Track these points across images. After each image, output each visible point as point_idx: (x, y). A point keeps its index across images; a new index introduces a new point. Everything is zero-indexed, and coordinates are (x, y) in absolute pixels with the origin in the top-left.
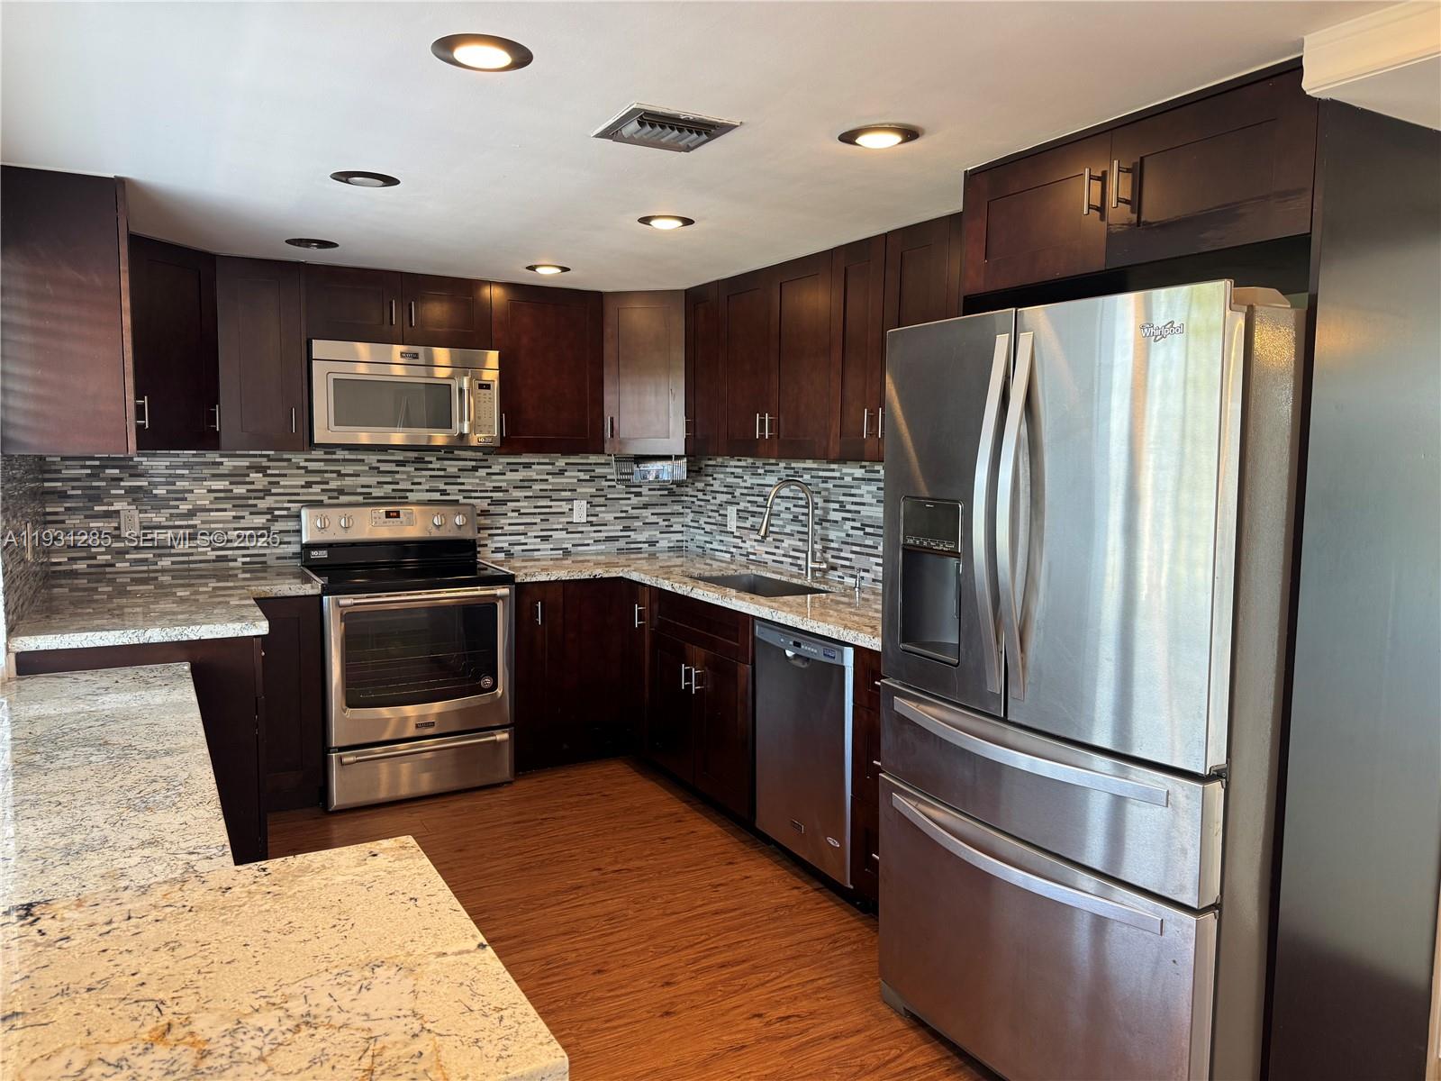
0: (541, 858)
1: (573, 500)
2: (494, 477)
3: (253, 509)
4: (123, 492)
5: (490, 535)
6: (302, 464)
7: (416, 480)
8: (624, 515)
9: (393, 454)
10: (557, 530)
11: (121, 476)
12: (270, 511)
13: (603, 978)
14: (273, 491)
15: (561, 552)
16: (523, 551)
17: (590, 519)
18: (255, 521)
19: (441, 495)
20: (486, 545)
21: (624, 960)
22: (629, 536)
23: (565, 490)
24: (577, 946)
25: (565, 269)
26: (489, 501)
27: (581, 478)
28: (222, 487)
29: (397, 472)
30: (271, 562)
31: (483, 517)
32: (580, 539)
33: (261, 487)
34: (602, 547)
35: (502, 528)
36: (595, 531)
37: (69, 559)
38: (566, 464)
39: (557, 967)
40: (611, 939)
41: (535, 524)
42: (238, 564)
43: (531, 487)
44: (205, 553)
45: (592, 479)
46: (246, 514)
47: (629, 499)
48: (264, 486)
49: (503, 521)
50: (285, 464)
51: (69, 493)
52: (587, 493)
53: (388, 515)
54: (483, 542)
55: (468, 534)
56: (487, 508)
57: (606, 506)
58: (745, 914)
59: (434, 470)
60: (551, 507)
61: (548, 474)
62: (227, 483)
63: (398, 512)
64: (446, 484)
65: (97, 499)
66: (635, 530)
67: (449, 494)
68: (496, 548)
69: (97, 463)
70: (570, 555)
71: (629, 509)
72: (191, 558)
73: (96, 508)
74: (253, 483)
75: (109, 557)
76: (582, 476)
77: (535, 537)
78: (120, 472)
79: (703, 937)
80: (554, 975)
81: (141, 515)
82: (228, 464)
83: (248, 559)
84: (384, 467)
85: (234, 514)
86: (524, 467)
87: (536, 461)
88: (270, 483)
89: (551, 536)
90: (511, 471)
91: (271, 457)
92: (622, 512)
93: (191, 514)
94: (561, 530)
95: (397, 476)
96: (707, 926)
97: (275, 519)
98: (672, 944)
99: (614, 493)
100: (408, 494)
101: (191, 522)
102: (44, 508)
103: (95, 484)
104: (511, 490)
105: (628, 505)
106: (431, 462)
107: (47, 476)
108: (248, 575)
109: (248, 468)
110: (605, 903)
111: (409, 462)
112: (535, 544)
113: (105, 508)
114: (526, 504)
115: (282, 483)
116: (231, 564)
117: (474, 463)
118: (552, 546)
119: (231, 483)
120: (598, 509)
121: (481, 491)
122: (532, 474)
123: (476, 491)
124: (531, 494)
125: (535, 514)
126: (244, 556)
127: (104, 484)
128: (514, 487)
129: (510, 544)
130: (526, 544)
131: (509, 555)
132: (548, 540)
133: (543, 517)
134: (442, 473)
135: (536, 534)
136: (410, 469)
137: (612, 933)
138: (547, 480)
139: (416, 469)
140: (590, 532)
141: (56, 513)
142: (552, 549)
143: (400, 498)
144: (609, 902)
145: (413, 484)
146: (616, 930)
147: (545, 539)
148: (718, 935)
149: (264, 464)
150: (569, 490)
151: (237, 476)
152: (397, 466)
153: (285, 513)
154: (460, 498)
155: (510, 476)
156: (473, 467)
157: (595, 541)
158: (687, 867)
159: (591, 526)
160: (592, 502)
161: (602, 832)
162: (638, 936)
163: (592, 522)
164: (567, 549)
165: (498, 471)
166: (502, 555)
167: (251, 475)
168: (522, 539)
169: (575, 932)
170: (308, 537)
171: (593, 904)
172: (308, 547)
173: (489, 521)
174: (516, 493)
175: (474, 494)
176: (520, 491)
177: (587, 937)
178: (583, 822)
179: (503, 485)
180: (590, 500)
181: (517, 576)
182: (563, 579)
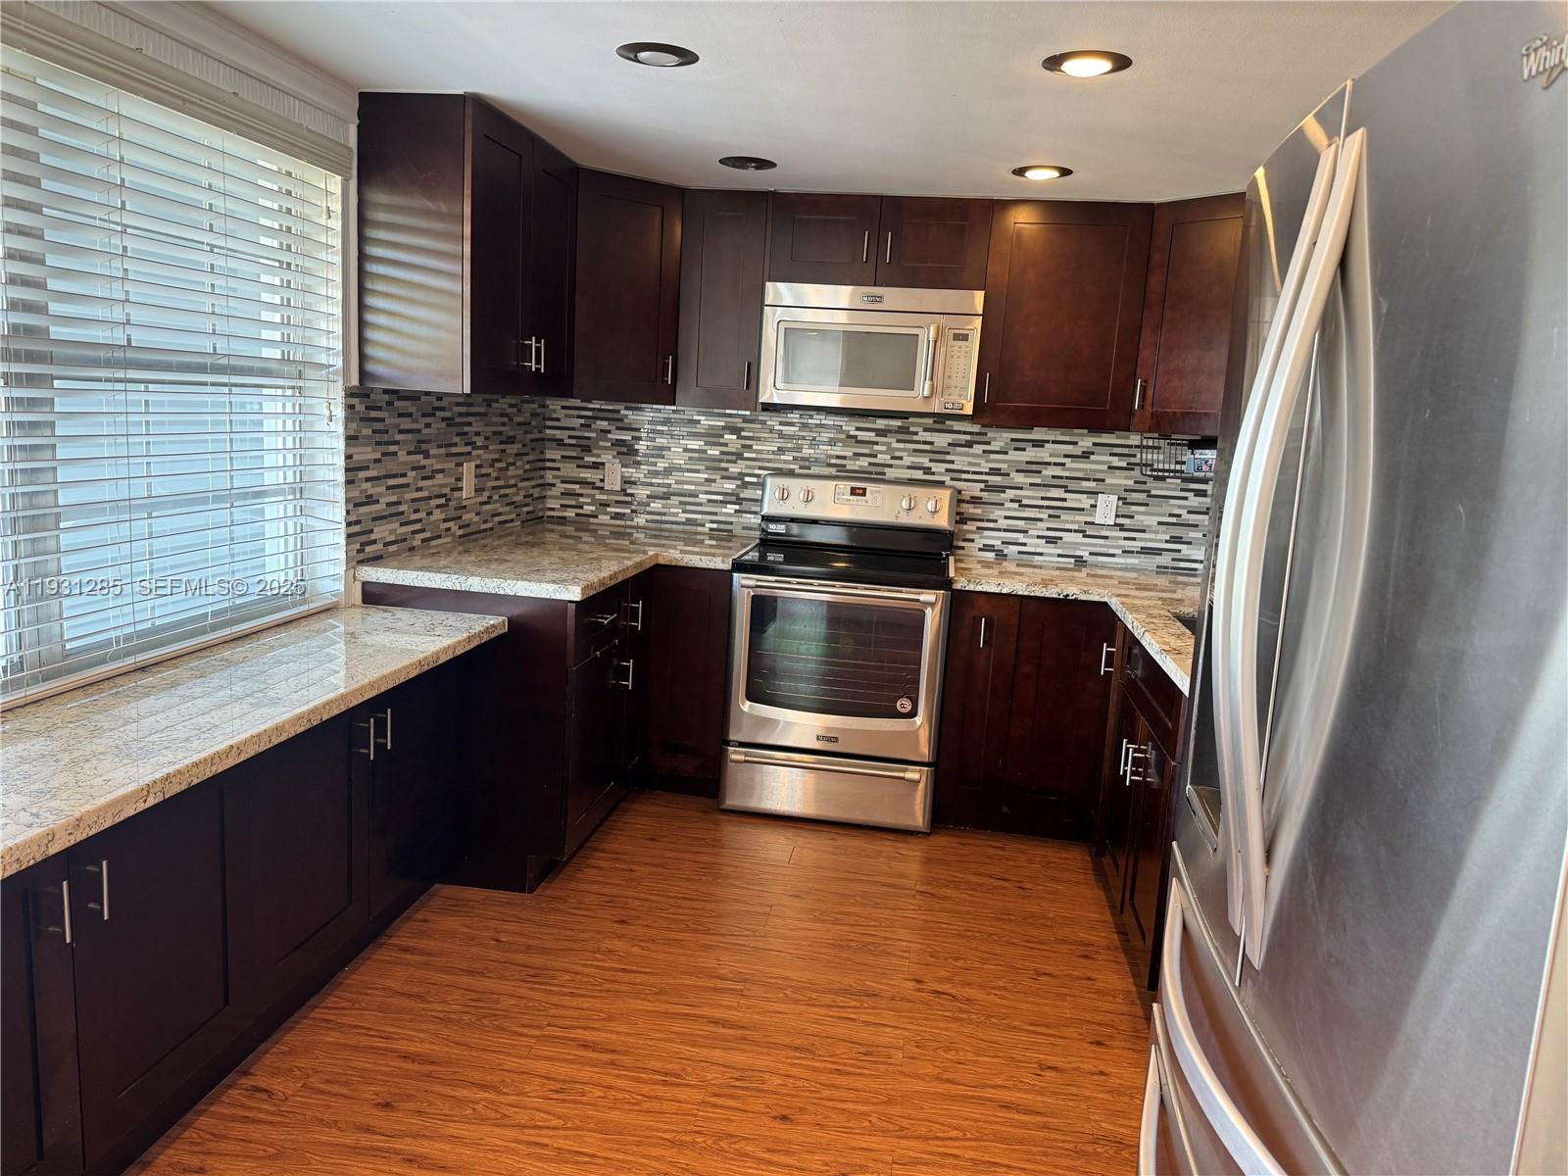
0: (869, 939)
1: (1097, 493)
2: (993, 456)
3: (724, 473)
4: (609, 444)
5: (978, 528)
6: (777, 428)
7: (897, 454)
8: (1174, 520)
9: (872, 422)
10: (1070, 531)
11: (608, 428)
12: (741, 476)
13: (780, 1130)
14: (746, 455)
15: (1072, 560)
16: (1019, 553)
17: (1120, 521)
18: (725, 486)
19: (925, 473)
20: (972, 541)
21: (826, 1117)
22: (1179, 551)
23: (1088, 480)
24: (795, 1071)
25: (1065, 172)
26: (982, 485)
27: (1114, 465)
28: (697, 447)
29: (877, 443)
30: (737, 530)
31: (972, 506)
32: (1101, 546)
33: (734, 450)
34: (1133, 561)
35: (996, 521)
36: (1125, 539)
37: (562, 506)
38: (1094, 444)
39: (747, 1089)
40: (838, 1080)
41: (1041, 520)
42: (706, 530)
43: (1040, 472)
44: (676, 515)
45: (1130, 467)
46: (717, 477)
47: (1186, 498)
48: (737, 449)
49: (998, 513)
50: (759, 426)
51: (566, 441)
52: (1120, 485)
53: (854, 491)
54: (968, 536)
55: (942, 521)
56: (978, 494)
57: (1147, 505)
58: (1046, 1127)
59: (918, 442)
60: (1065, 500)
61: (1066, 456)
62: (702, 443)
63: (865, 490)
64: (931, 461)
65: (587, 449)
66: (1190, 543)
67: (933, 474)
68: (984, 545)
69: (590, 413)
70: (1085, 566)
71: (1183, 512)
72: (664, 518)
73: (586, 459)
74: (726, 445)
75: (593, 508)
76: (1116, 461)
77: (1039, 537)
78: (609, 424)
79: (954, 1133)
80: (732, 1097)
81: (624, 470)
82: (706, 422)
83: (715, 526)
84: (863, 435)
85: (706, 476)
86: (1033, 446)
87: (1051, 438)
88: (744, 446)
89: (1061, 538)
90: (1016, 449)
91: (748, 418)
92: (1170, 515)
93: (668, 472)
94: (1076, 531)
95: (876, 447)
96: (976, 1120)
97: (745, 485)
98: (905, 1123)
99: (1162, 489)
100: (886, 470)
101: (666, 481)
102: (542, 453)
103: (587, 434)
104: (1013, 474)
105: (1180, 507)
106: (916, 433)
107: (549, 423)
108: (714, 543)
109: (724, 428)
110: (881, 1029)
111: (890, 431)
112: (1036, 546)
113: (594, 459)
114: (1030, 493)
115: (754, 447)
116: (700, 529)
117: (968, 437)
118: (1060, 552)
119: (706, 444)
120: (1134, 508)
121: (974, 473)
122: (1042, 454)
123: (968, 472)
124: (1039, 481)
125: (1042, 507)
126: (712, 522)
127: (593, 435)
128: (1018, 471)
129: (1003, 543)
130: (1025, 544)
131: (1001, 555)
132: (1056, 543)
133: (1051, 512)
134: (928, 447)
135: (1041, 533)
136: (891, 440)
137: (849, 1073)
138: (1063, 464)
139: (898, 441)
140: (1119, 538)
141: (554, 461)
142: (1059, 556)
143: (877, 473)
144: (888, 1030)
145: (893, 458)
146: (859, 1071)
147: (1051, 541)
148: (977, 1139)
149: (739, 425)
150: (1094, 480)
151: (713, 436)
152: (877, 435)
153: (754, 480)
154: (946, 479)
155: (1013, 455)
156: (966, 441)
157: (1123, 552)
158: (1032, 1025)
159: (1120, 530)
160: (1126, 499)
161: (970, 934)
162: (876, 1092)
163: (1123, 525)
164: (1082, 557)
165: (998, 449)
166: (992, 555)
167: (726, 436)
168: (1020, 537)
169: (809, 1051)
170: (768, 508)
171: (867, 1024)
172: (767, 519)
173: (979, 511)
174: (1019, 479)
175: (964, 476)
176: (1025, 477)
177: (817, 1064)
178: (960, 912)
179: (1004, 466)
180: (1124, 495)
181: (956, 581)
182: (1020, 593)
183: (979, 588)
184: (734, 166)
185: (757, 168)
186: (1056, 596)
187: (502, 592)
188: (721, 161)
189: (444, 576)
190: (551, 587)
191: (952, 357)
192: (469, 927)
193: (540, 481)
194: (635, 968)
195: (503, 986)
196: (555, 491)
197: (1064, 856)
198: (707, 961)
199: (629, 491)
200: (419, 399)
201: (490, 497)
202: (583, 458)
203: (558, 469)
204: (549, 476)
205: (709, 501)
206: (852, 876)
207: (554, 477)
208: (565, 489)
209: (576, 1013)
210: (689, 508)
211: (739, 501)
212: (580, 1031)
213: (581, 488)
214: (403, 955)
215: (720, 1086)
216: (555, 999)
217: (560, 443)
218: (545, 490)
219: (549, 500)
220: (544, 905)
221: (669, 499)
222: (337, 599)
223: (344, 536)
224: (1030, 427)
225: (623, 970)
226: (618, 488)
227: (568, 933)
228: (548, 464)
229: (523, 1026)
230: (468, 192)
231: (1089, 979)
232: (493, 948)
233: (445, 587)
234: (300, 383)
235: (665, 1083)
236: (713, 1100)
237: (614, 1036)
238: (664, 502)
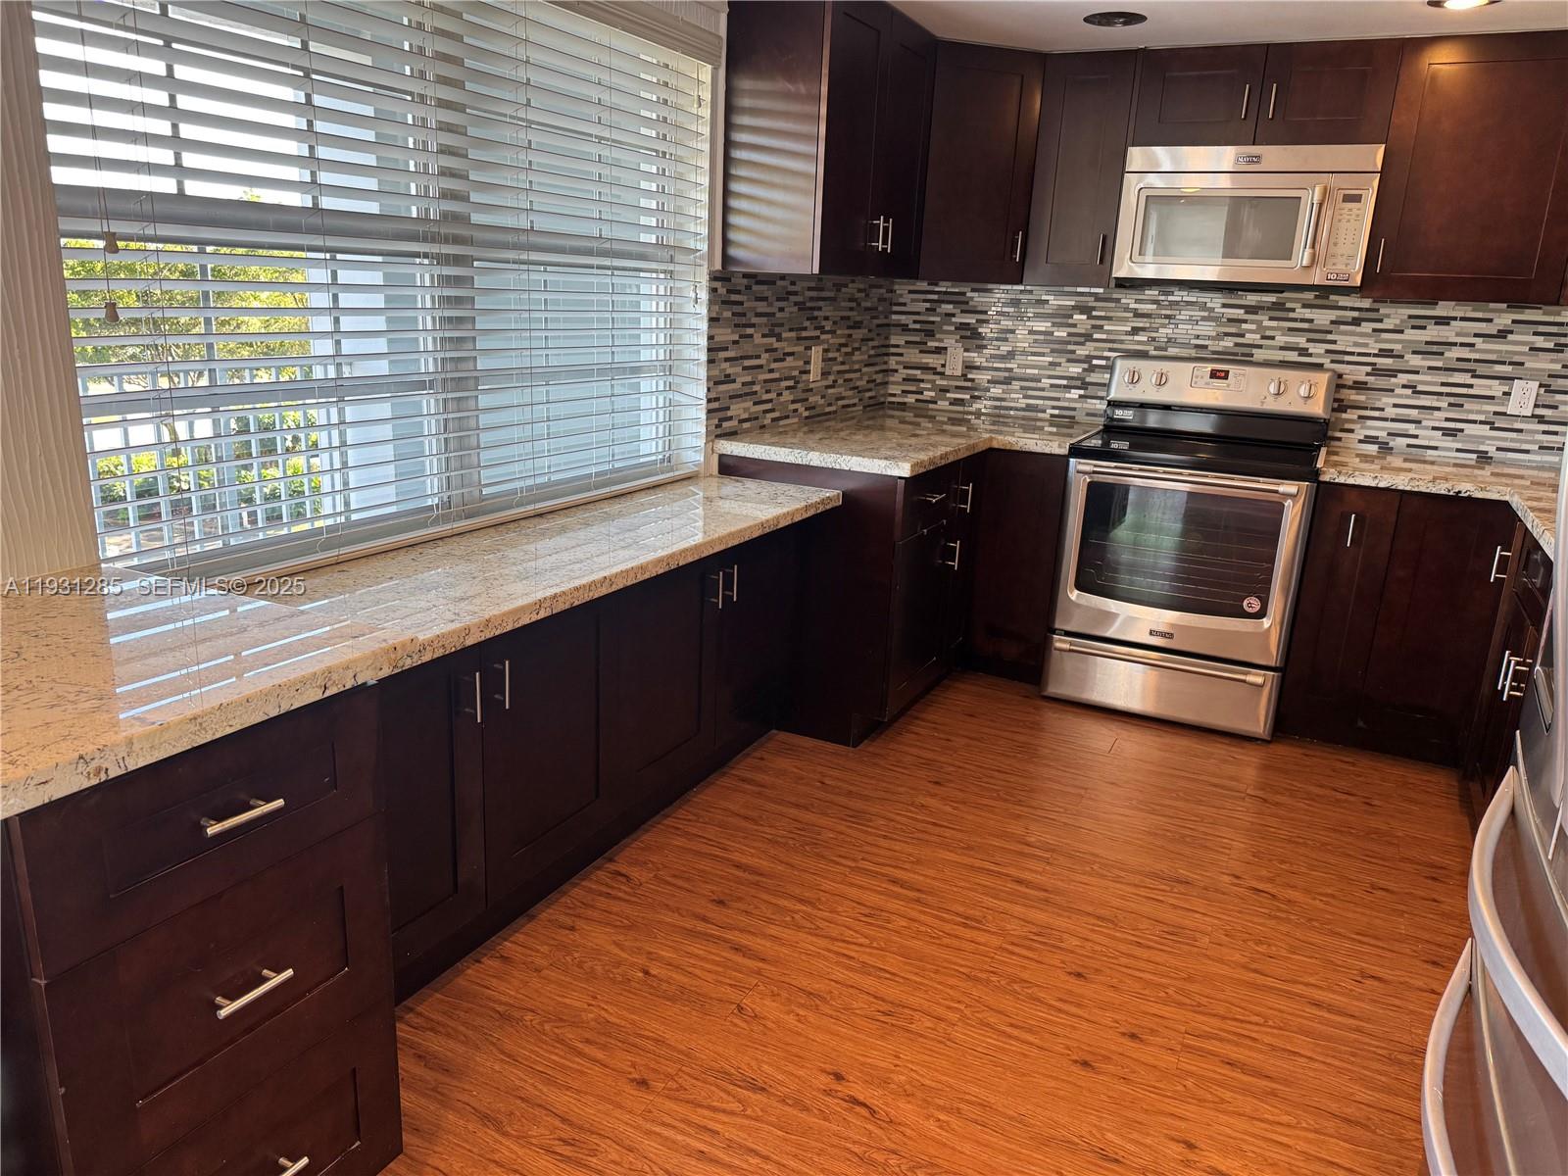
0: (1188, 832)
2: (1385, 336)
3: (1071, 356)
4: (953, 328)
5: (1360, 417)
6: (1132, 306)
7: (1268, 333)
9: (1241, 297)
10: (1473, 422)
11: (954, 311)
12: (1088, 359)
13: (1074, 984)
14: (1096, 336)
15: (1474, 456)
16: (1409, 446)
17: (1540, 411)
18: (1071, 369)
19: (1300, 355)
20: (1352, 431)
21: (1121, 981)
23: (1504, 363)
24: (1094, 937)
26: (1369, 369)
27: (1538, 345)
28: (1043, 329)
30: (1080, 417)
31: (1354, 391)
32: (1512, 440)
33: (1083, 331)
34: (1552, 458)
35: (1383, 410)
36: (1544, 432)
37: (903, 391)
38: (1514, 322)
39: (1045, 944)
40: (1138, 951)
41: (1438, 409)
42: (1046, 416)
43: (1442, 354)
44: (1016, 400)
46: (1063, 360)
48: (1086, 329)
49: (1386, 400)
50: (1113, 305)
51: (910, 327)
52: (1544, 370)
53: (1214, 375)
54: (1347, 426)
55: (1317, 408)
56: (1363, 378)
59: (1295, 320)
60: (1471, 386)
61: (1476, 335)
62: (1049, 324)
63: (1227, 372)
64: (1308, 341)
65: (930, 334)
67: (1310, 355)
68: (1366, 437)
69: (935, 297)
70: (1490, 464)
72: (1004, 404)
73: (930, 344)
74: (1074, 326)
75: (933, 394)
76: (1540, 342)
77: (1434, 428)
78: (954, 308)
79: (1255, 1019)
80: (1029, 948)
81: (966, 354)
82: (1054, 301)
83: (1056, 412)
84: (1230, 313)
85: (1051, 359)
86: (1436, 324)
87: (1460, 314)
88: (1094, 327)
89: (1462, 430)
90: (1413, 327)
91: (1100, 296)
93: (1011, 355)
94: (1481, 422)
95: (1244, 326)
97: (1092, 369)
98: (1204, 1001)
100: (1254, 351)
101: (1009, 366)
102: (887, 338)
103: (932, 319)
104: (1408, 357)
106: (1293, 310)
107: (895, 308)
108: (1054, 430)
109: (1074, 307)
110: (1190, 914)
111: (1262, 308)
112: (1430, 439)
113: (936, 344)
114: (1428, 378)
115: (1106, 328)
116: (1040, 415)
117: (1356, 314)
118: (1459, 446)
119: (1054, 324)
120: (1559, 397)
121: (1359, 354)
122: (1447, 333)
123: (1352, 354)
124: (1439, 364)
125: (1440, 394)
126: (1054, 408)
127: (938, 319)
128: (1414, 353)
129: (1389, 434)
130: (1416, 437)
131: (1385, 449)
132: (1456, 436)
133: (1452, 400)
134: (1305, 325)
135: (1437, 424)
136: (1263, 317)
137: (1149, 947)
138: (1472, 345)
139: (1271, 319)
140: (1537, 432)
141: (897, 346)
142: (1458, 450)
144: (1197, 916)
145: (1263, 338)
146: (1162, 947)
147: (1449, 433)
149: (1090, 304)
150: (1511, 363)
151: (1062, 317)
152: (1246, 313)
153: (1103, 363)
154: (1326, 361)
155: (1410, 335)
156: (1354, 318)
157: (1540, 448)
158: (1358, 934)
159: (1539, 422)
160: (1550, 386)
161: (1301, 841)
162: (1176, 969)
163: (1543, 416)
164: (1487, 452)
165: (1391, 327)
166: (1375, 447)
167: (1075, 317)
168: (1411, 428)
169: (1112, 922)
170: (1116, 393)
171: (1175, 907)
172: (1114, 404)
173: (1362, 398)
174: (1415, 361)
175: (1347, 358)
176: (1423, 359)
177: (1118, 934)
178: (1292, 819)
179: (1397, 347)
180: (1547, 381)
181: (1324, 473)
182: (1401, 488)
183: (1351, 481)
184: (1100, 24)
185: (1125, 24)
186: (1443, 492)
187: (838, 467)
188: (1086, 20)
189: (787, 450)
190: (883, 463)
191: (1340, 221)
192: (798, 768)
193: (884, 367)
194: (945, 824)
195: (823, 821)
196: (897, 377)
197: (1425, 778)
198: (1016, 829)
199: (970, 376)
200: (774, 283)
201: (835, 381)
202: (926, 343)
203: (901, 355)
204: (893, 362)
205: (1052, 386)
206: (1177, 773)
207: (897, 363)
208: (907, 374)
209: (889, 853)
210: (1030, 393)
211: (1085, 385)
212: (891, 869)
213: (922, 373)
214: (740, 784)
215: (1019, 937)
216: (870, 839)
217: (905, 328)
218: (888, 376)
219: (891, 386)
220: (865, 759)
221: (1010, 384)
222: (696, 469)
223: (704, 412)
224: (1433, 302)
225: (934, 824)
226: (959, 373)
227: (884, 785)
228: (893, 350)
229: (840, 856)
230: (825, 71)
231: (1435, 901)
232: (818, 788)
233: (788, 461)
234: (671, 267)
235: (965, 926)
236: (1010, 947)
237: (921, 878)
238: (1005, 387)
